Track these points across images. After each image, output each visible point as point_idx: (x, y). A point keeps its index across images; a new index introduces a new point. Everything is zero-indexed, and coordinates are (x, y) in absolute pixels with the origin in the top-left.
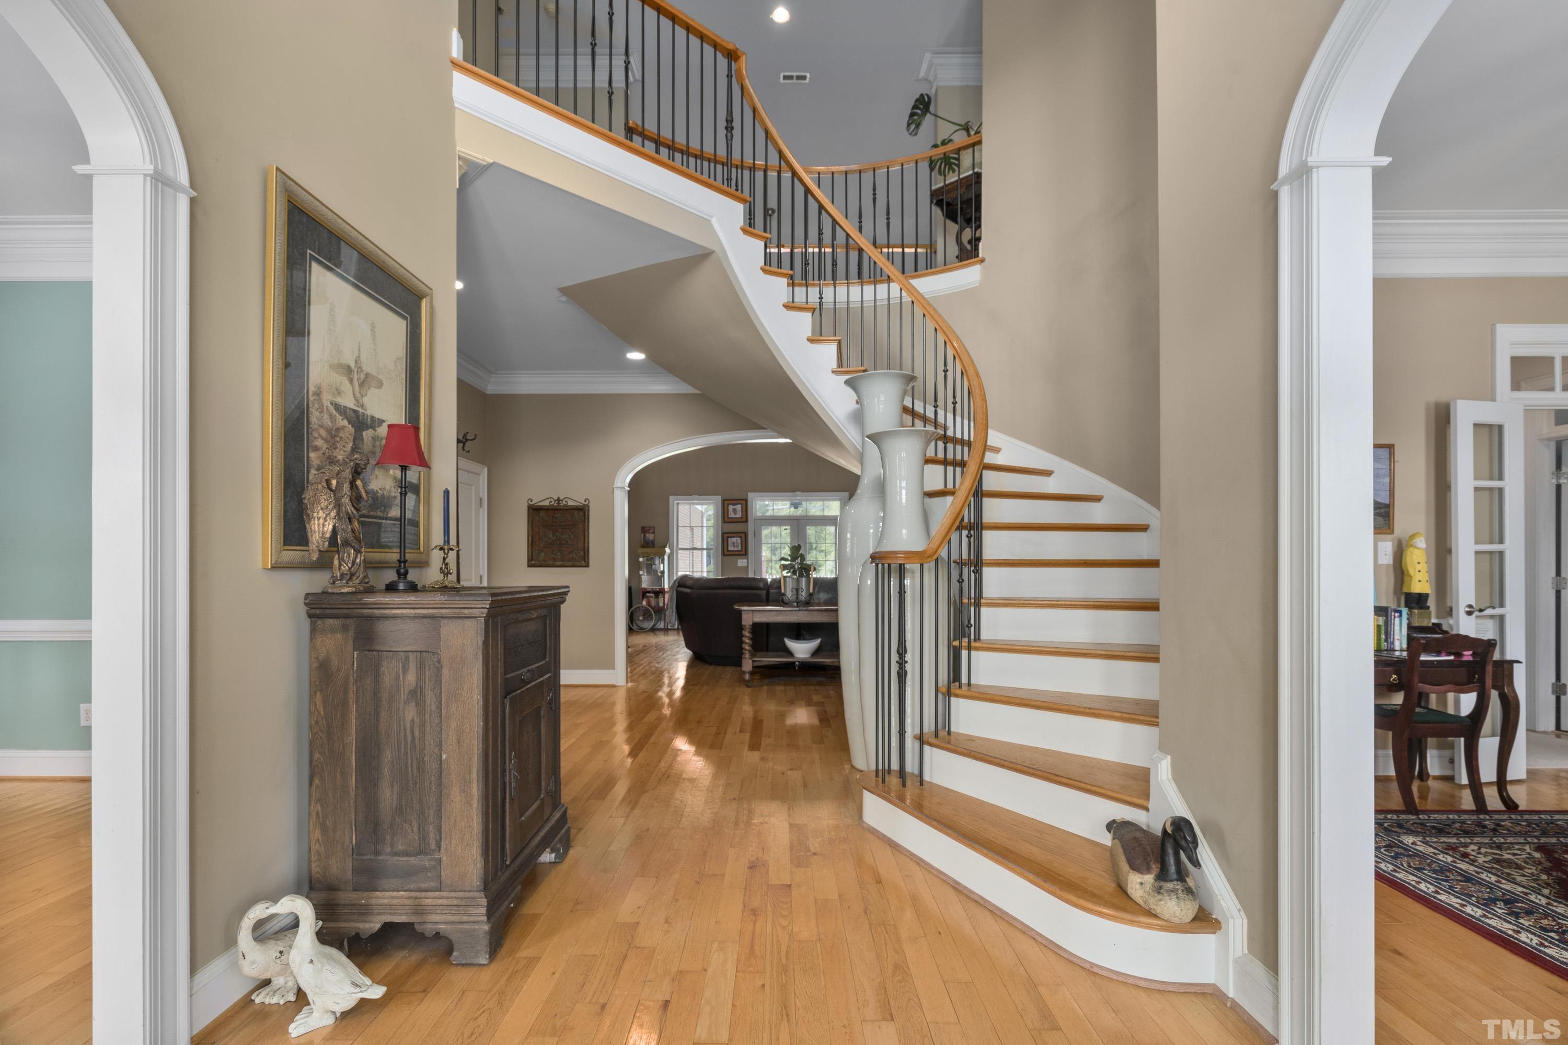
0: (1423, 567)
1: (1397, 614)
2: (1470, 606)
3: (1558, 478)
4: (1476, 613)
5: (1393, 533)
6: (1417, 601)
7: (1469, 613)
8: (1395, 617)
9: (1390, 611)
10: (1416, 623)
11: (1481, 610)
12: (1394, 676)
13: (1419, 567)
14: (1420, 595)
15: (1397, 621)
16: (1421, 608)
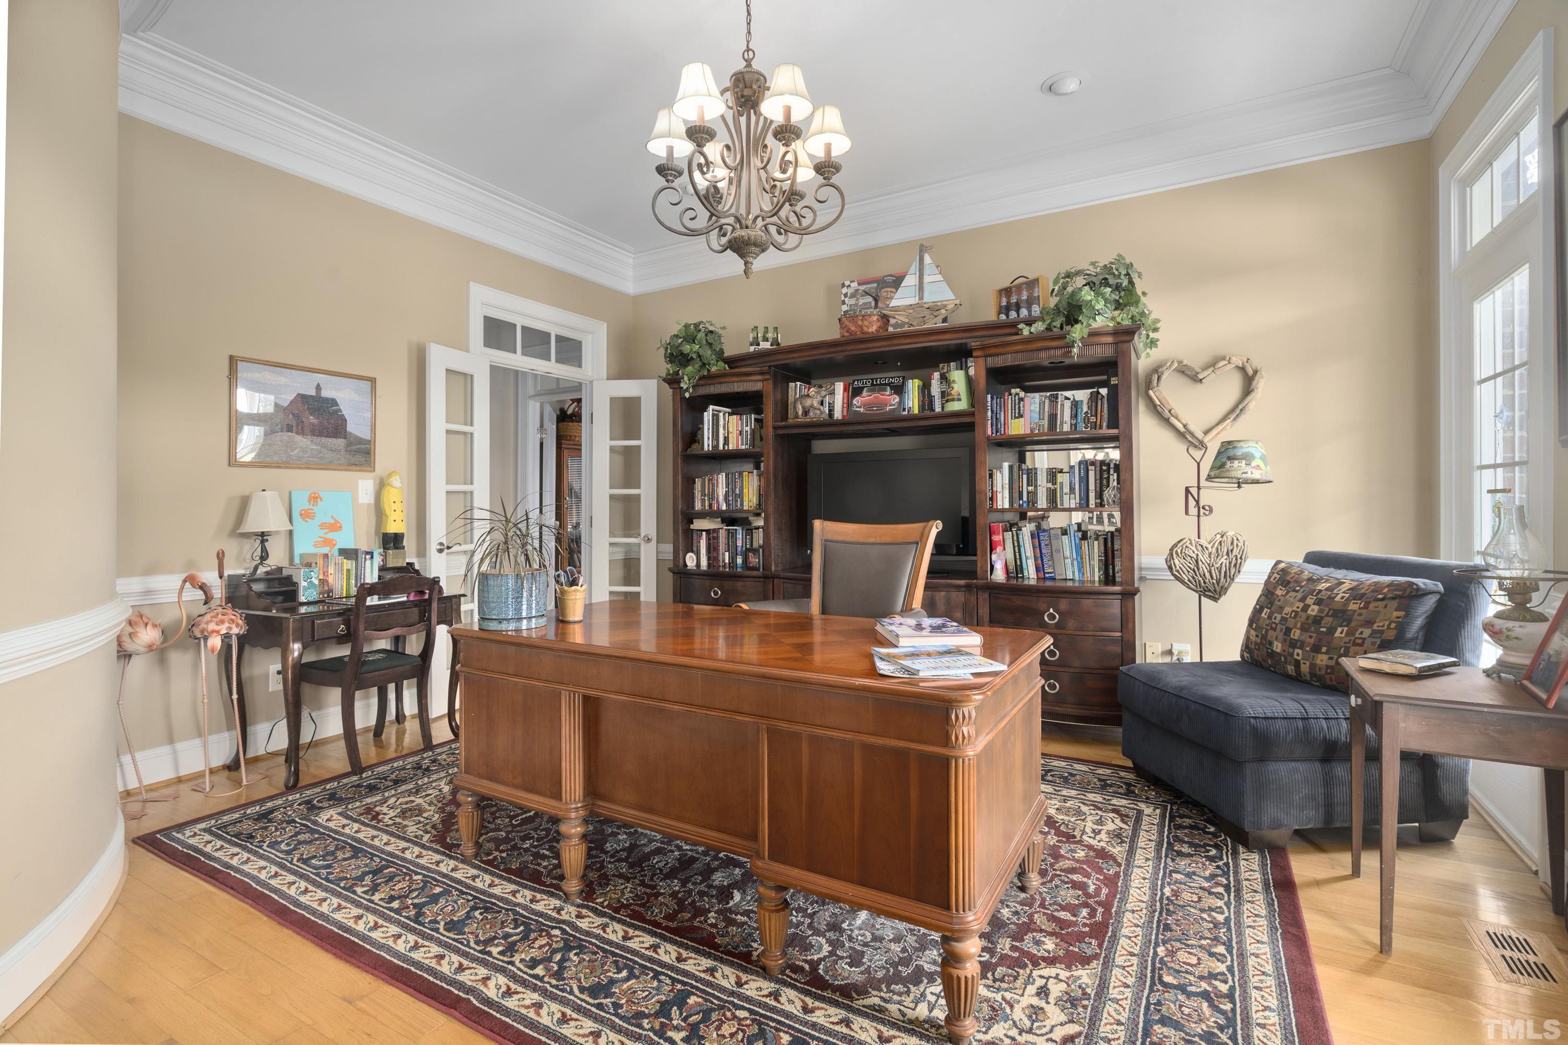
0: (398, 506)
1: (368, 557)
2: (441, 544)
3: (541, 433)
4: (446, 551)
5: (374, 471)
6: (393, 541)
7: (440, 551)
8: (365, 559)
9: (360, 555)
10: (390, 564)
11: (449, 548)
12: (342, 626)
13: (394, 506)
14: (396, 534)
15: (368, 563)
16: (396, 548)
